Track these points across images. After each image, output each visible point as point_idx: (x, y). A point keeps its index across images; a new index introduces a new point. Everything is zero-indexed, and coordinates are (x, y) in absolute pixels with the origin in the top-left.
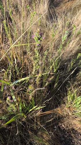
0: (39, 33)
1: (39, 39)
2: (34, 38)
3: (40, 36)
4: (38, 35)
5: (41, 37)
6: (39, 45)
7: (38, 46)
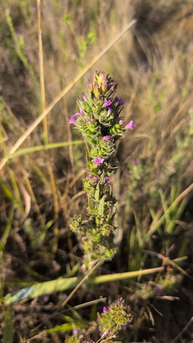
0: (102, 96)
1: (105, 131)
2: (79, 127)
3: (107, 115)
4: (95, 109)
5: (114, 122)
6: (107, 161)
7: (102, 167)
